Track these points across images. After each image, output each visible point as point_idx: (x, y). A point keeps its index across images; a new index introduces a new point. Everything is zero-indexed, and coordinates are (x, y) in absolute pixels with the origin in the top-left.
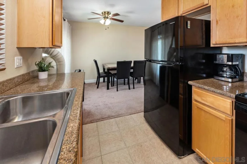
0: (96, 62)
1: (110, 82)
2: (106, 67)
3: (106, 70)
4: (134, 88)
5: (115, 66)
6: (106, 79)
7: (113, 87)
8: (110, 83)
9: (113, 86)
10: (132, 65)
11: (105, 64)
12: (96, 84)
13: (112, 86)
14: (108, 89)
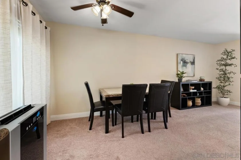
0: (87, 85)
1: (111, 116)
2: (104, 95)
3: (104, 99)
4: (149, 131)
5: (120, 92)
6: (104, 113)
7: (115, 127)
8: (109, 118)
9: (116, 125)
10: (147, 91)
11: (103, 89)
12: (89, 121)
13: (113, 126)
14: (107, 131)
